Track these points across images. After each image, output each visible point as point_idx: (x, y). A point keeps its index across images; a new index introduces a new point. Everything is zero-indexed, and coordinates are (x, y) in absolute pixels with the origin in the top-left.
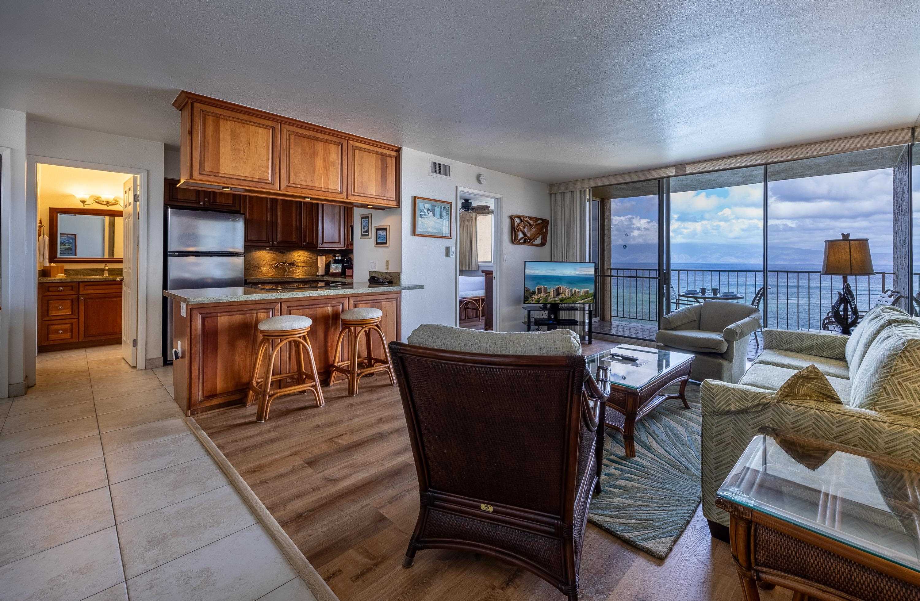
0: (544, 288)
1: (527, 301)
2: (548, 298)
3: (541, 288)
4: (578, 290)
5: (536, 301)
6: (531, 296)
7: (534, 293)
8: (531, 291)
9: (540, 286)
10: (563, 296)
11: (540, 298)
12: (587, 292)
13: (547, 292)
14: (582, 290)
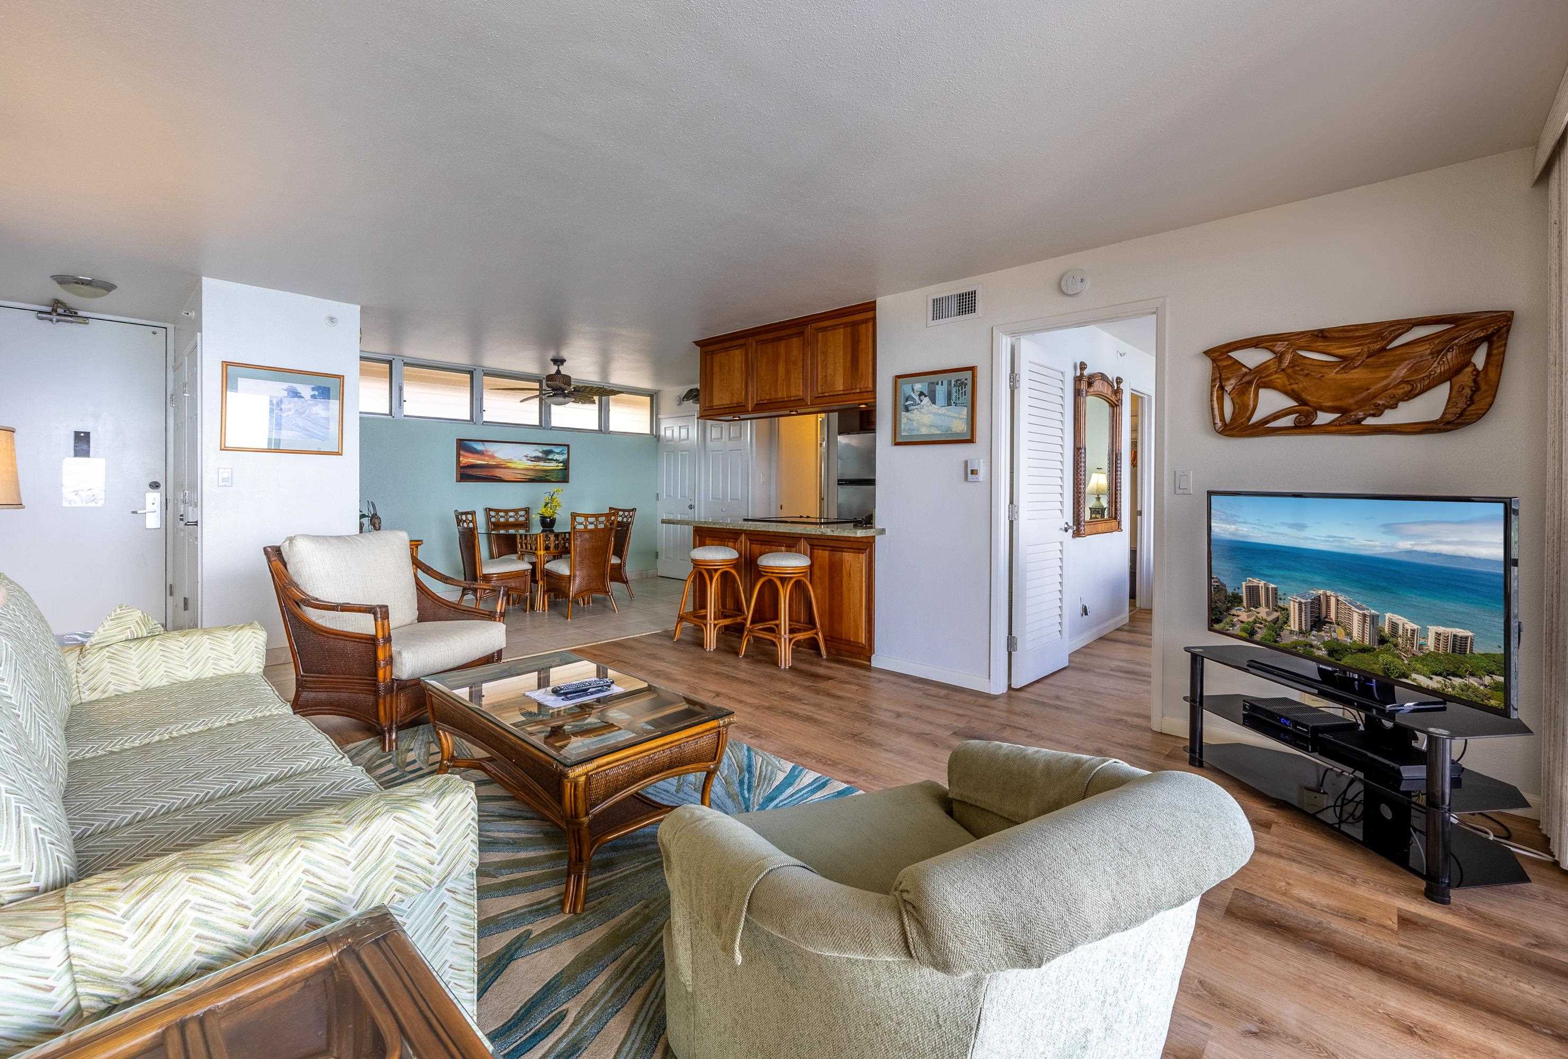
0: (1267, 589)
1: (1218, 621)
2: (1281, 628)
3: (1257, 588)
4: (1411, 626)
5: (1243, 630)
6: (1228, 609)
7: (1236, 600)
8: (1230, 591)
9: (1255, 581)
10: (1340, 634)
11: (1255, 622)
12: (1460, 645)
13: (1277, 608)
14: (1433, 630)
